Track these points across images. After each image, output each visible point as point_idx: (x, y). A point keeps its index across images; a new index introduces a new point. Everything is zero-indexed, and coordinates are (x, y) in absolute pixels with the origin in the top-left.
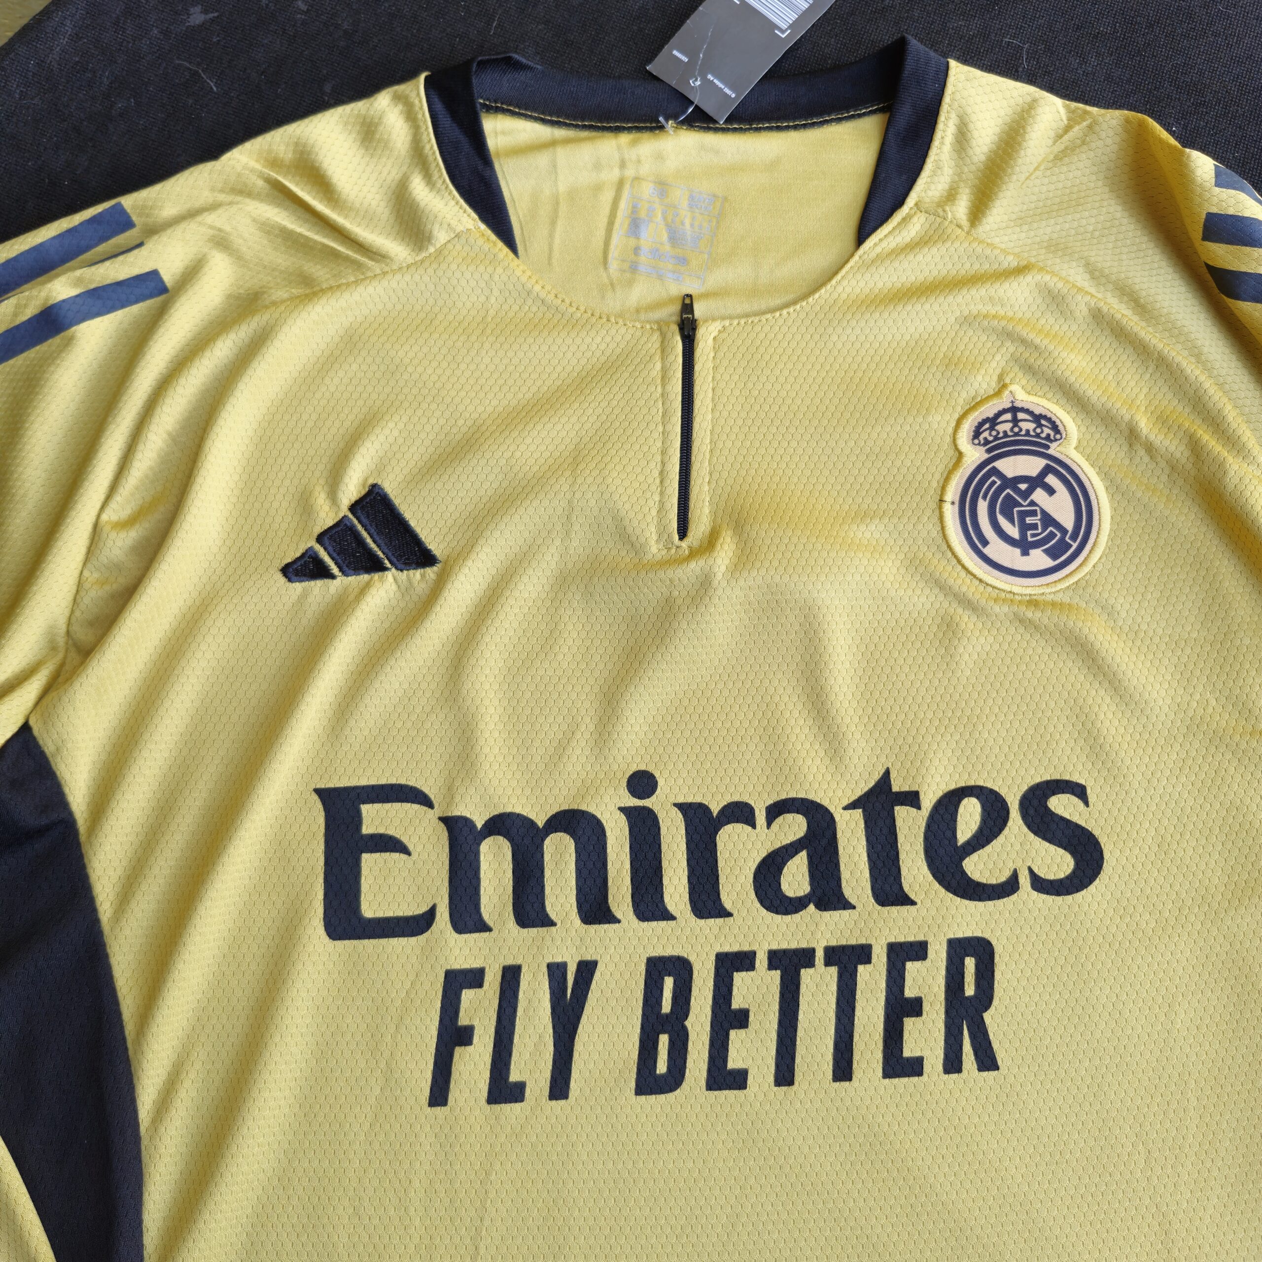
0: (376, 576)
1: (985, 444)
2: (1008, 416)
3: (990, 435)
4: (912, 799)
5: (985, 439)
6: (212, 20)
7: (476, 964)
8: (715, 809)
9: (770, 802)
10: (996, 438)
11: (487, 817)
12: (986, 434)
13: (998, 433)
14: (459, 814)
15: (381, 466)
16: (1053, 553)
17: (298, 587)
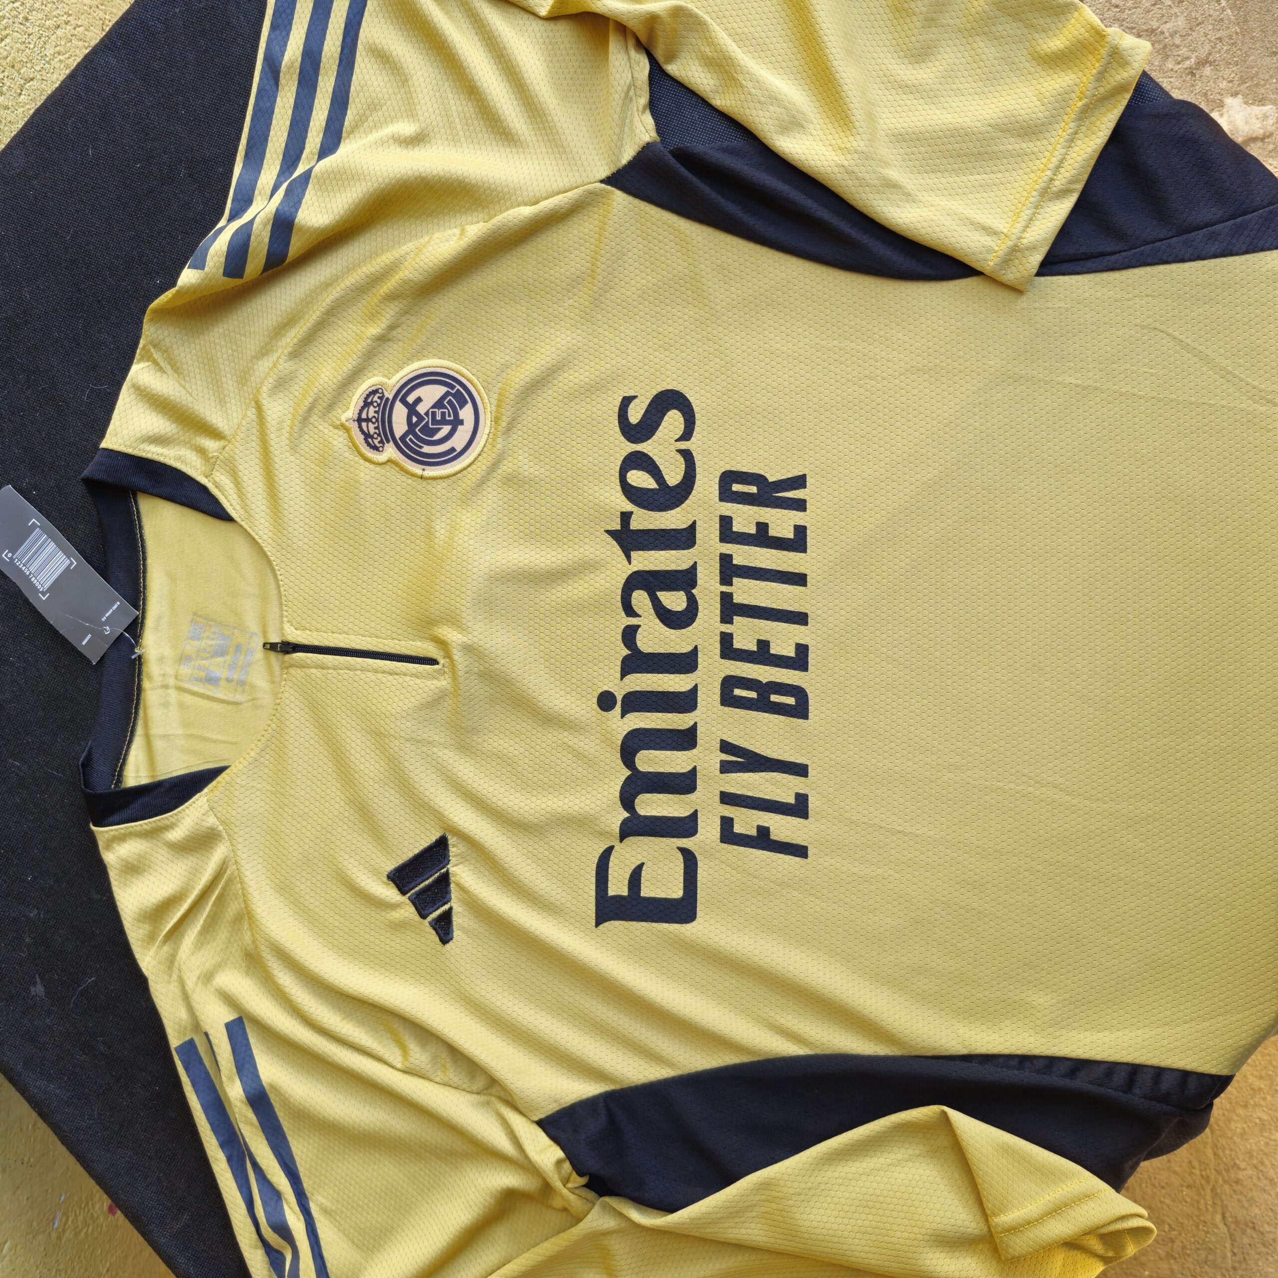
0: (452, 879)
1: (383, 444)
2: (364, 425)
3: (376, 439)
4: (626, 517)
5: (379, 442)
6: (41, 978)
7: (718, 822)
8: (626, 652)
9: (623, 614)
10: (379, 435)
11: (622, 809)
12: (376, 442)
13: (375, 433)
14: (618, 828)
15: (375, 872)
16: (463, 403)
17: (457, 933)
